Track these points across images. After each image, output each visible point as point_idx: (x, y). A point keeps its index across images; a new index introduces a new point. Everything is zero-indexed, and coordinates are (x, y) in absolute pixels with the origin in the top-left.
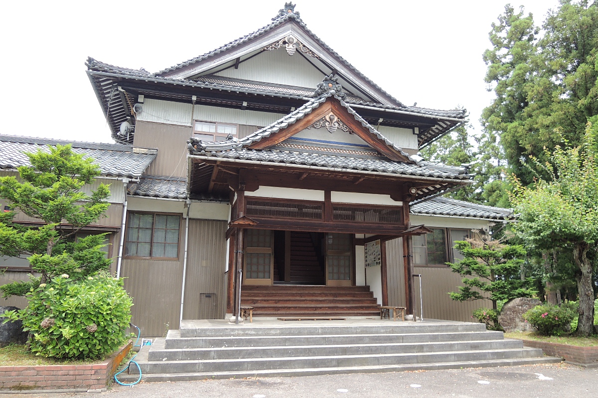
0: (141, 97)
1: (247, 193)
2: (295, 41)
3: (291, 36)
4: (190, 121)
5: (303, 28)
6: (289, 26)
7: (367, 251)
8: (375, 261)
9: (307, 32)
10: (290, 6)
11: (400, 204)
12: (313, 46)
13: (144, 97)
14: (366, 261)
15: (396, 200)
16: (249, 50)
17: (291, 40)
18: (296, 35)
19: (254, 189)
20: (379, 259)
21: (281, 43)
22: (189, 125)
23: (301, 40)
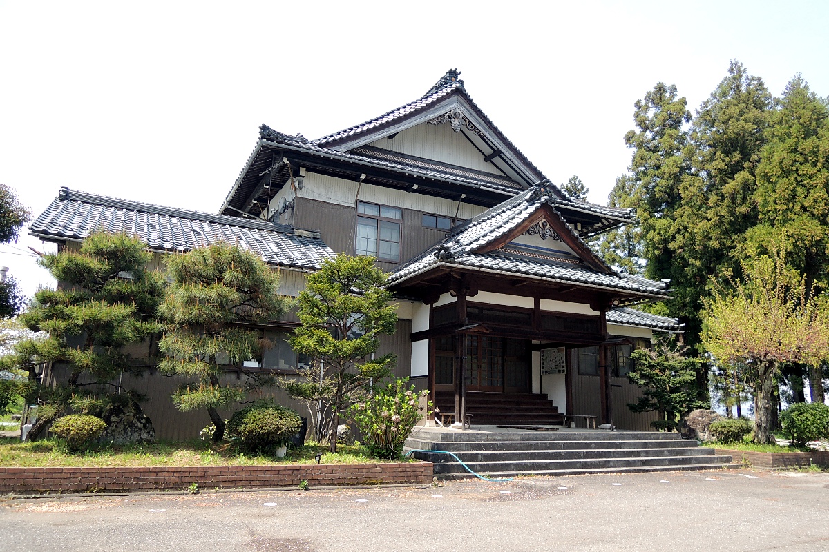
0: (303, 170)
1: (468, 298)
2: (462, 116)
3: (457, 110)
4: (354, 201)
5: (469, 101)
6: (455, 97)
7: (544, 357)
8: (556, 368)
9: (474, 107)
10: (453, 74)
11: (598, 313)
12: (479, 123)
13: (306, 170)
14: (543, 368)
15: (595, 310)
16: (415, 122)
17: (457, 114)
18: (462, 109)
19: (474, 294)
20: (563, 367)
21: (446, 116)
22: (352, 205)
23: (467, 115)
